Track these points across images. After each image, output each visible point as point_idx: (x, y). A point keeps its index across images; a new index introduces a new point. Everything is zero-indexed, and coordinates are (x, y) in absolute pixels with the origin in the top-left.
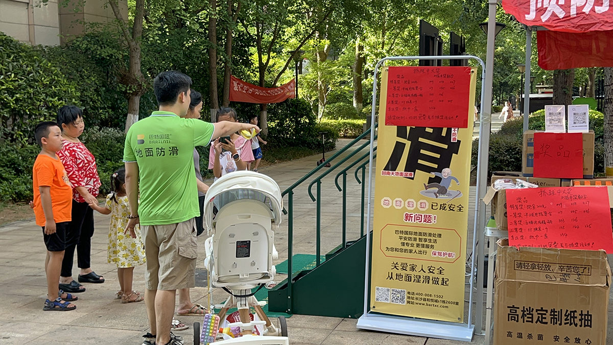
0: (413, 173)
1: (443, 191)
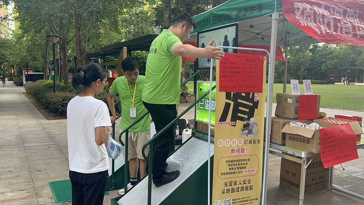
0: (235, 122)
1: (250, 132)
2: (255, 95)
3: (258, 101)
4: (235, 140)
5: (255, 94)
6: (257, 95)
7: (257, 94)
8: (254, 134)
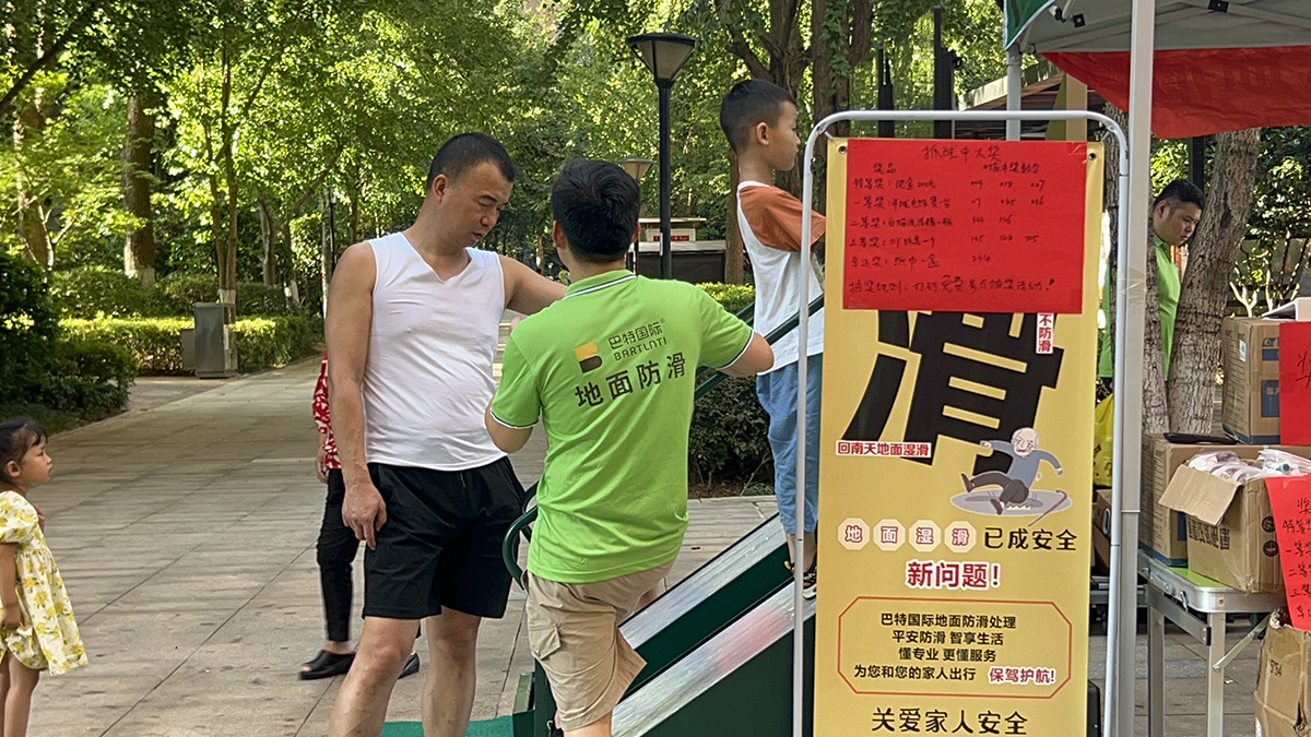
0: (929, 445)
1: (1017, 494)
2: (1040, 325)
3: (1059, 352)
4: (930, 524)
5: (1040, 318)
6: (1050, 325)
7: (1051, 318)
8: (1036, 504)
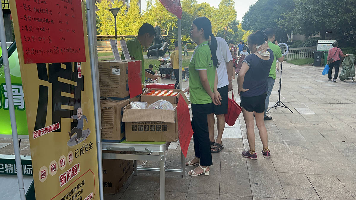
0: (59, 123)
1: (80, 134)
2: (78, 67)
3: (83, 76)
4: (63, 157)
5: (78, 64)
6: (80, 67)
7: (80, 64)
